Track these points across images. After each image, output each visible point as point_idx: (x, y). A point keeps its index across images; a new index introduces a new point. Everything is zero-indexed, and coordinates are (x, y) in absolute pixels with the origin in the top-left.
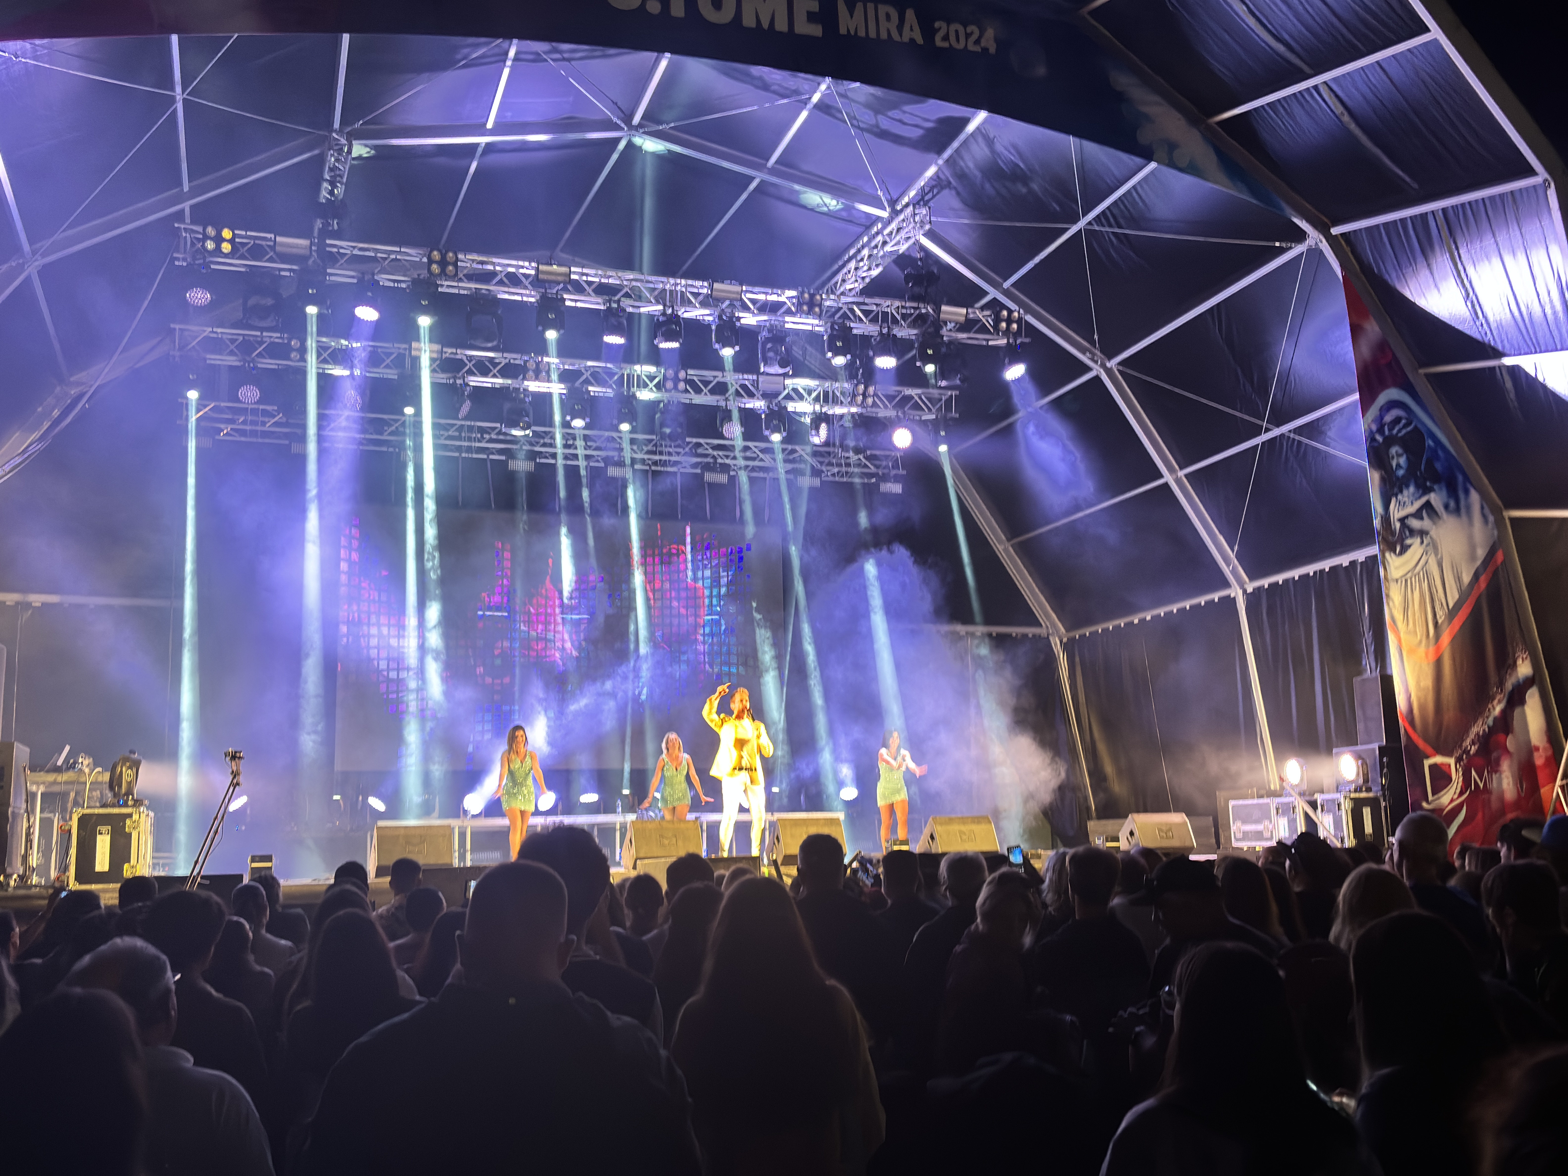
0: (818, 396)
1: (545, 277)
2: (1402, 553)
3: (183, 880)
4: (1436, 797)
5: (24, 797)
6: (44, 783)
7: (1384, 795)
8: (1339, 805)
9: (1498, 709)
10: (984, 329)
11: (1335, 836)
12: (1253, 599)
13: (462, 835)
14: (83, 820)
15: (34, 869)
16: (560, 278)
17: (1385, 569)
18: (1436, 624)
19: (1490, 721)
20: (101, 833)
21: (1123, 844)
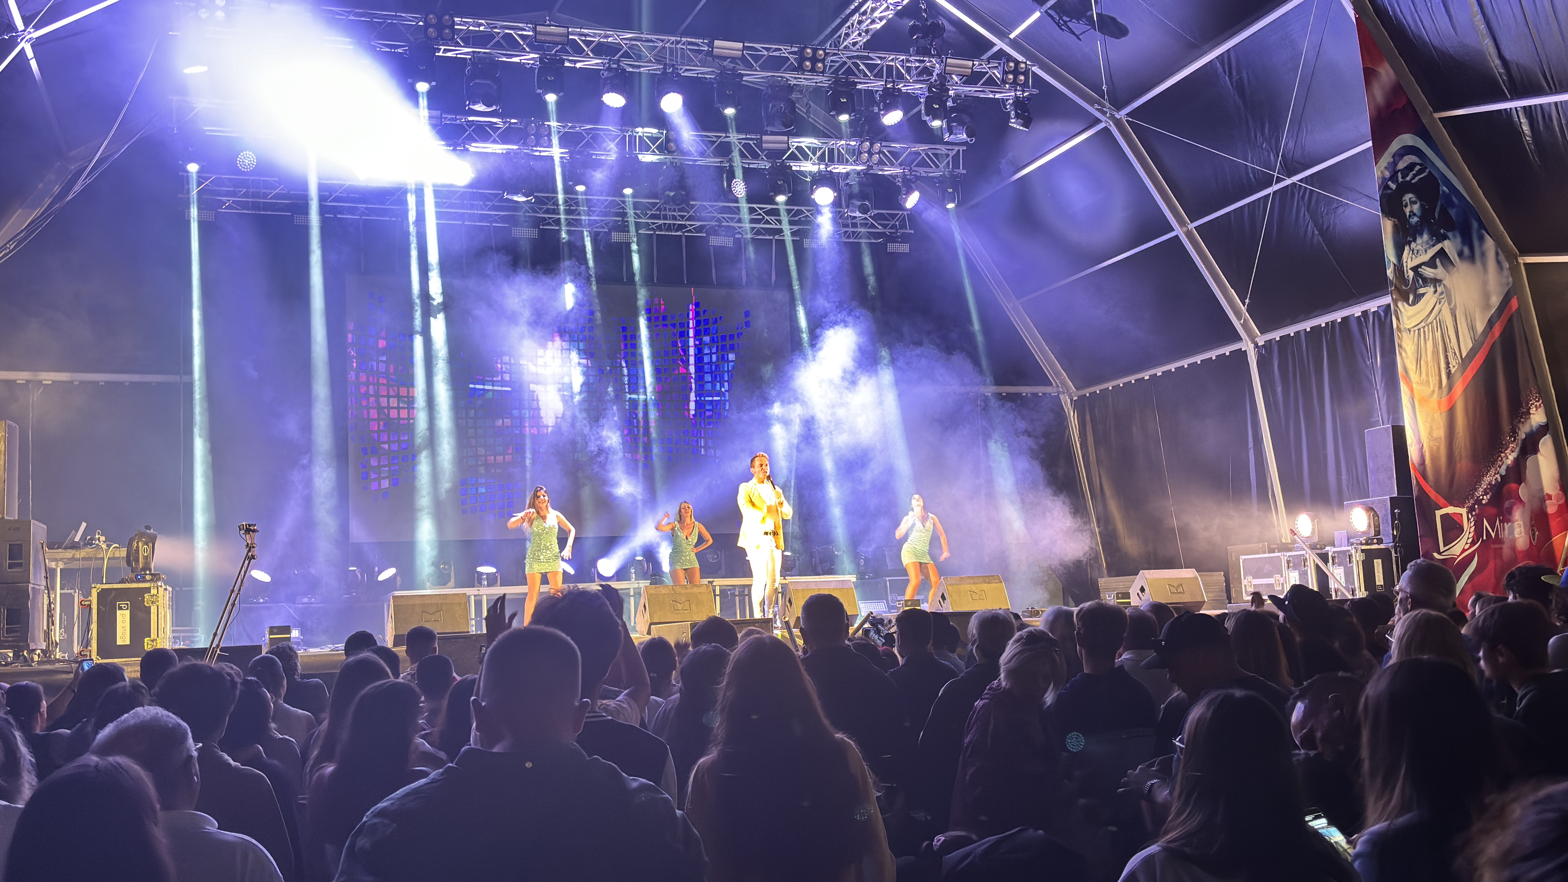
0: (824, 154)
1: (543, 38)
2: (1414, 303)
3: (201, 653)
4: (1447, 547)
5: (43, 574)
6: (61, 560)
7: (1395, 547)
8: (1350, 556)
9: (1510, 457)
10: (991, 82)
11: (1346, 588)
12: (1265, 354)
13: (478, 603)
14: (102, 595)
15: (57, 644)
16: (558, 39)
17: (1398, 319)
18: (1449, 374)
19: (1503, 471)
20: (120, 608)
21: (1134, 601)
